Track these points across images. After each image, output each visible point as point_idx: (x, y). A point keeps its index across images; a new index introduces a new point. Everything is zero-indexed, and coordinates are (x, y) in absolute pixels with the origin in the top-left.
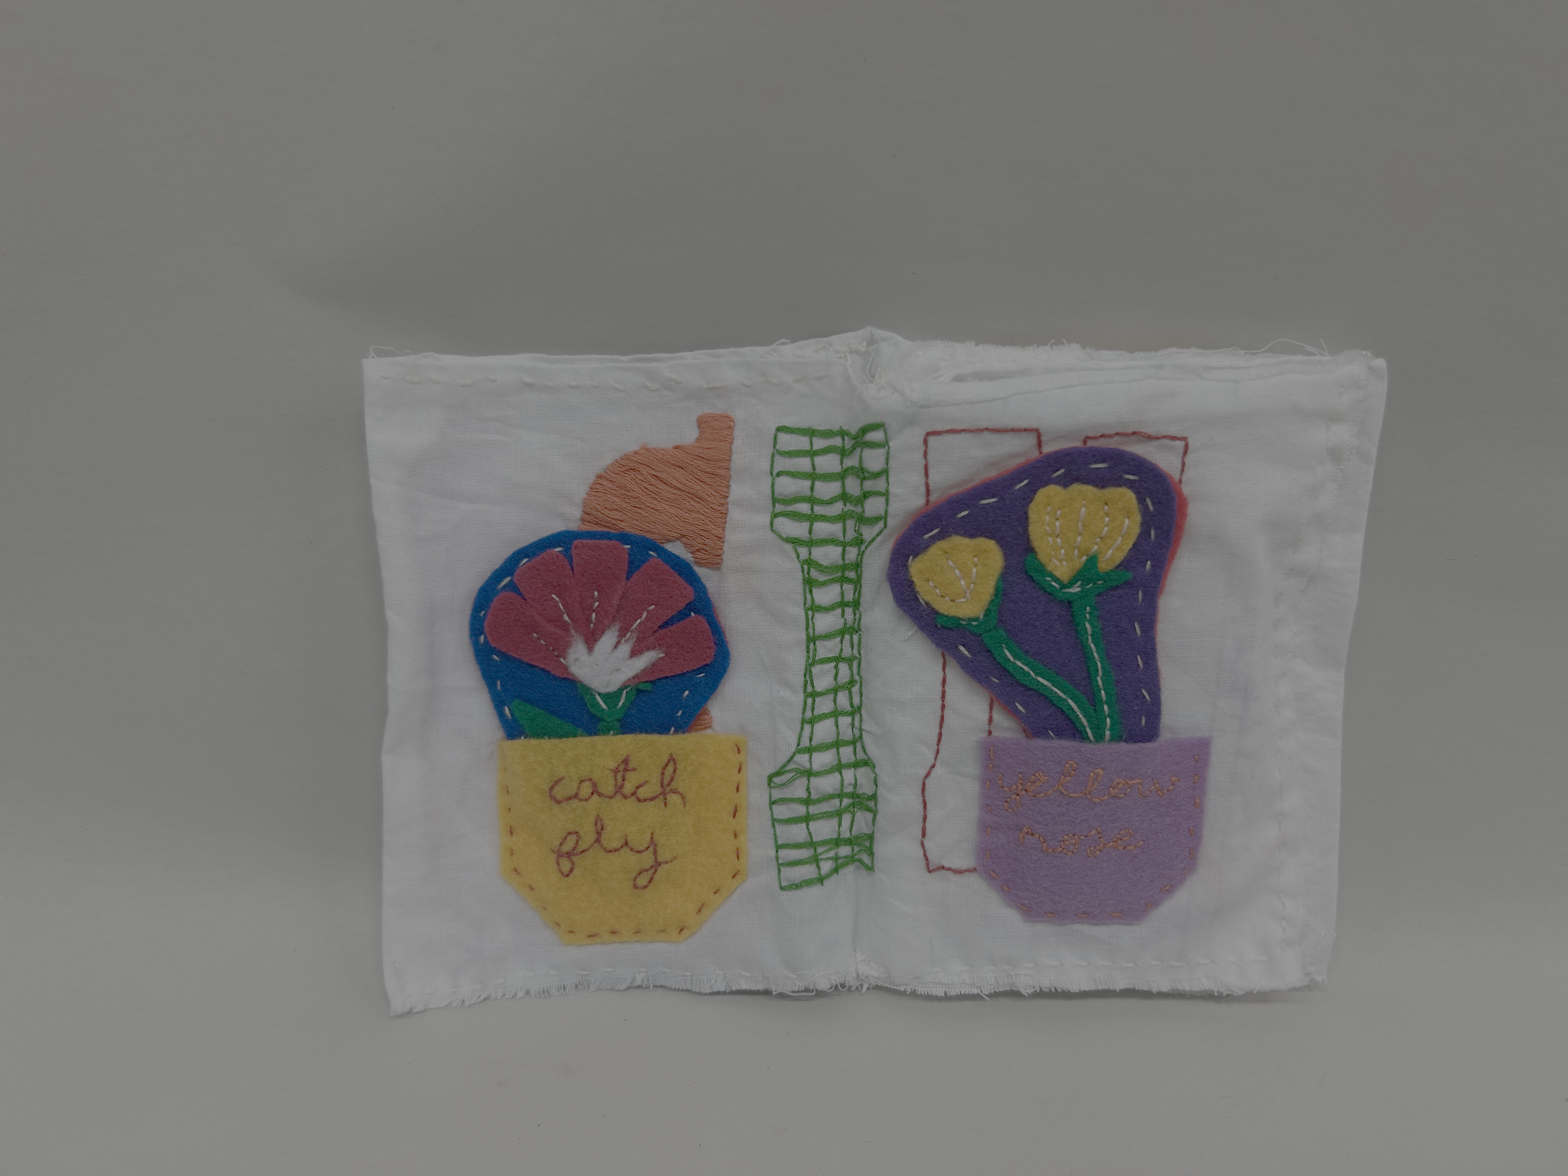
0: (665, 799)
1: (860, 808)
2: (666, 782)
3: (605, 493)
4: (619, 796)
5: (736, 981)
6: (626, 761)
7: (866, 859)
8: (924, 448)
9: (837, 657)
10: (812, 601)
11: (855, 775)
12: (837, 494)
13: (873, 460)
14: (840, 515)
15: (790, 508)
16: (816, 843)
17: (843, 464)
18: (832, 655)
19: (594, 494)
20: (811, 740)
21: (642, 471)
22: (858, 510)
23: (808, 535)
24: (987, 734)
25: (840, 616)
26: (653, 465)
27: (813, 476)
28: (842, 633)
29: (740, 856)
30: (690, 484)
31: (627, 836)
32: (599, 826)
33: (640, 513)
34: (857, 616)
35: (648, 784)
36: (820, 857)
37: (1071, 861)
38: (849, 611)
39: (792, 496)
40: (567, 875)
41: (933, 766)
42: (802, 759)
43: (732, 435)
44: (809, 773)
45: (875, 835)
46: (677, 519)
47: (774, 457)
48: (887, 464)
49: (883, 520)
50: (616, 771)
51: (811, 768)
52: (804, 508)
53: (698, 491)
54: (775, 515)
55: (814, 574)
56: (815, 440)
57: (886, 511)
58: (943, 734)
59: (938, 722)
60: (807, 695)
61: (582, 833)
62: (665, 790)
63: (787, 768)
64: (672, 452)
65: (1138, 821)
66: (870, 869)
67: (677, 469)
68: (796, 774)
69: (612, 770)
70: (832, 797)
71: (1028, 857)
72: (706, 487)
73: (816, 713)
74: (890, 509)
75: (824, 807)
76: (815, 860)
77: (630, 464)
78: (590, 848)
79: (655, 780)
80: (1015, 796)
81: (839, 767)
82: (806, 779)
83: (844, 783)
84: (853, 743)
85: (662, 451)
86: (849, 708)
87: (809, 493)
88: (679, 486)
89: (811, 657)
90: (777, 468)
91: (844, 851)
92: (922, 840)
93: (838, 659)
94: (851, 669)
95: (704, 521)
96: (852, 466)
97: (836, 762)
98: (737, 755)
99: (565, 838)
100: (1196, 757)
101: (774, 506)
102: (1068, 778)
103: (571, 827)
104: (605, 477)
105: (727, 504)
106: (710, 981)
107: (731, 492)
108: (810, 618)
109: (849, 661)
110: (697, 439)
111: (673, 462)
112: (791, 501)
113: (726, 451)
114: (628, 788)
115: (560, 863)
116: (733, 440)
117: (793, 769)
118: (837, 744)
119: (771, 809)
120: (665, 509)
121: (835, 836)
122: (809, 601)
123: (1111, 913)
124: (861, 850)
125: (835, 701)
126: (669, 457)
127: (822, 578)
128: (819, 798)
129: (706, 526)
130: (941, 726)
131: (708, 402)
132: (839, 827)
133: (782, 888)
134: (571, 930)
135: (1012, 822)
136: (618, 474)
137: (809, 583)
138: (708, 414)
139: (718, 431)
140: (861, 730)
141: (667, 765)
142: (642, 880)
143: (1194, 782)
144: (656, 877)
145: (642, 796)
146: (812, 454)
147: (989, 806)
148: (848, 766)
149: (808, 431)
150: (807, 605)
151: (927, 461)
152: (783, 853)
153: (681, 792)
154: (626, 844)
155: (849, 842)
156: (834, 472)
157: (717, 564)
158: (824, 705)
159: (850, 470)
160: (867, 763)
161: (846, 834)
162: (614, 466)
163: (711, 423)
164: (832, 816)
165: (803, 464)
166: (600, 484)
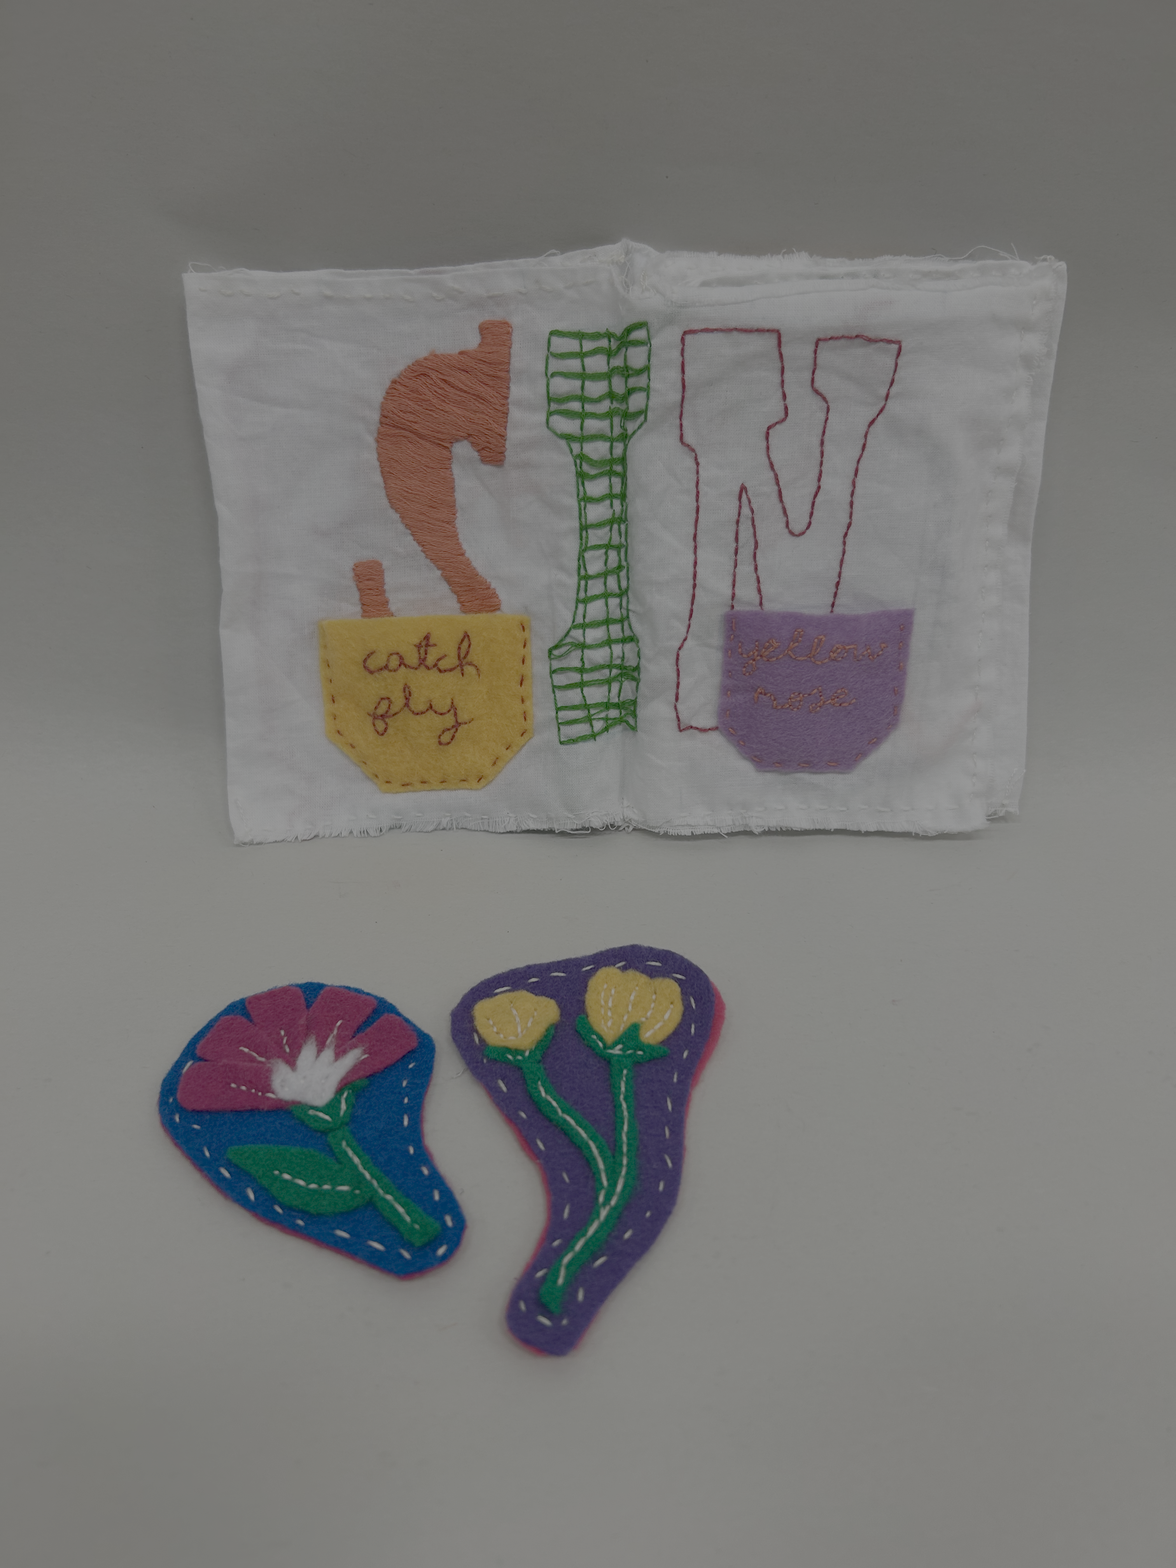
0: (462, 670)
1: (627, 678)
2: (462, 656)
3: (400, 397)
4: (423, 667)
5: (525, 822)
6: (427, 638)
7: (631, 721)
8: (681, 346)
9: (607, 545)
10: (584, 493)
11: (623, 650)
12: (604, 393)
13: (636, 357)
14: (608, 412)
15: (564, 407)
16: (589, 705)
17: (610, 365)
18: (602, 543)
19: (390, 398)
20: (584, 617)
21: (432, 376)
22: (623, 407)
23: (580, 432)
24: (730, 608)
25: (609, 506)
26: (441, 370)
27: (583, 376)
28: (611, 522)
29: (527, 718)
30: (474, 386)
31: (431, 701)
32: (407, 693)
33: (432, 415)
34: (624, 508)
35: (447, 657)
36: (592, 717)
37: (796, 716)
38: (617, 503)
39: (566, 396)
40: (382, 734)
41: (685, 640)
42: (577, 634)
43: (510, 340)
44: (583, 646)
45: (637, 700)
46: (464, 420)
47: (549, 359)
48: (649, 361)
49: (644, 414)
50: (419, 646)
51: (585, 642)
52: (576, 406)
53: (481, 392)
54: (550, 414)
55: (586, 467)
56: (584, 342)
57: (647, 406)
58: (694, 610)
59: (690, 599)
60: (581, 578)
61: (393, 699)
62: (462, 662)
63: (564, 642)
64: (458, 357)
65: (852, 682)
66: (634, 729)
67: (462, 373)
68: (571, 647)
69: (415, 646)
70: (602, 667)
71: (761, 714)
72: (489, 389)
73: (589, 594)
74: (650, 404)
75: (596, 676)
76: (589, 720)
77: (421, 370)
78: (400, 711)
79: (453, 653)
80: (751, 661)
81: (609, 642)
82: (580, 651)
83: (613, 656)
84: (621, 621)
85: (449, 357)
86: (617, 591)
87: (579, 392)
88: (465, 388)
89: (584, 544)
90: (551, 370)
91: (614, 713)
92: (675, 704)
93: (608, 547)
94: (619, 554)
95: (487, 420)
96: (617, 366)
97: (606, 638)
98: (523, 632)
99: (379, 703)
100: (902, 627)
101: (549, 405)
102: (796, 644)
103: (384, 694)
104: (399, 382)
105: (508, 404)
106: (504, 823)
107: (511, 393)
108: (583, 508)
109: (618, 548)
110: (480, 344)
111: (459, 366)
112: (564, 400)
113: (506, 355)
114: (431, 660)
115: (376, 724)
116: (511, 344)
117: (569, 642)
118: (607, 622)
119: (551, 677)
120: (453, 410)
121: (606, 700)
122: (581, 493)
123: (828, 763)
124: (627, 714)
125: (605, 584)
126: (455, 362)
127: (593, 472)
128: (592, 668)
129: (490, 425)
130: (692, 604)
131: (488, 310)
132: (609, 692)
133: (561, 743)
134: (388, 780)
135: (748, 684)
136: (411, 379)
137: (581, 476)
138: (489, 321)
139: (498, 337)
140: (628, 610)
141: (462, 640)
142: (446, 738)
143: (899, 649)
144: (457, 735)
145: (442, 668)
146: (581, 355)
147: (730, 672)
148: (617, 641)
149: (578, 334)
150: (580, 497)
151: (683, 359)
152: (561, 714)
153: (476, 665)
154: (431, 707)
155: (617, 706)
156: (601, 372)
157: (500, 460)
158: (596, 587)
159: (615, 370)
160: (632, 639)
161: (616, 700)
162: (406, 372)
163: (491, 329)
164: (602, 683)
165: (574, 365)
166: (395, 389)
